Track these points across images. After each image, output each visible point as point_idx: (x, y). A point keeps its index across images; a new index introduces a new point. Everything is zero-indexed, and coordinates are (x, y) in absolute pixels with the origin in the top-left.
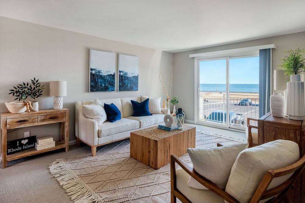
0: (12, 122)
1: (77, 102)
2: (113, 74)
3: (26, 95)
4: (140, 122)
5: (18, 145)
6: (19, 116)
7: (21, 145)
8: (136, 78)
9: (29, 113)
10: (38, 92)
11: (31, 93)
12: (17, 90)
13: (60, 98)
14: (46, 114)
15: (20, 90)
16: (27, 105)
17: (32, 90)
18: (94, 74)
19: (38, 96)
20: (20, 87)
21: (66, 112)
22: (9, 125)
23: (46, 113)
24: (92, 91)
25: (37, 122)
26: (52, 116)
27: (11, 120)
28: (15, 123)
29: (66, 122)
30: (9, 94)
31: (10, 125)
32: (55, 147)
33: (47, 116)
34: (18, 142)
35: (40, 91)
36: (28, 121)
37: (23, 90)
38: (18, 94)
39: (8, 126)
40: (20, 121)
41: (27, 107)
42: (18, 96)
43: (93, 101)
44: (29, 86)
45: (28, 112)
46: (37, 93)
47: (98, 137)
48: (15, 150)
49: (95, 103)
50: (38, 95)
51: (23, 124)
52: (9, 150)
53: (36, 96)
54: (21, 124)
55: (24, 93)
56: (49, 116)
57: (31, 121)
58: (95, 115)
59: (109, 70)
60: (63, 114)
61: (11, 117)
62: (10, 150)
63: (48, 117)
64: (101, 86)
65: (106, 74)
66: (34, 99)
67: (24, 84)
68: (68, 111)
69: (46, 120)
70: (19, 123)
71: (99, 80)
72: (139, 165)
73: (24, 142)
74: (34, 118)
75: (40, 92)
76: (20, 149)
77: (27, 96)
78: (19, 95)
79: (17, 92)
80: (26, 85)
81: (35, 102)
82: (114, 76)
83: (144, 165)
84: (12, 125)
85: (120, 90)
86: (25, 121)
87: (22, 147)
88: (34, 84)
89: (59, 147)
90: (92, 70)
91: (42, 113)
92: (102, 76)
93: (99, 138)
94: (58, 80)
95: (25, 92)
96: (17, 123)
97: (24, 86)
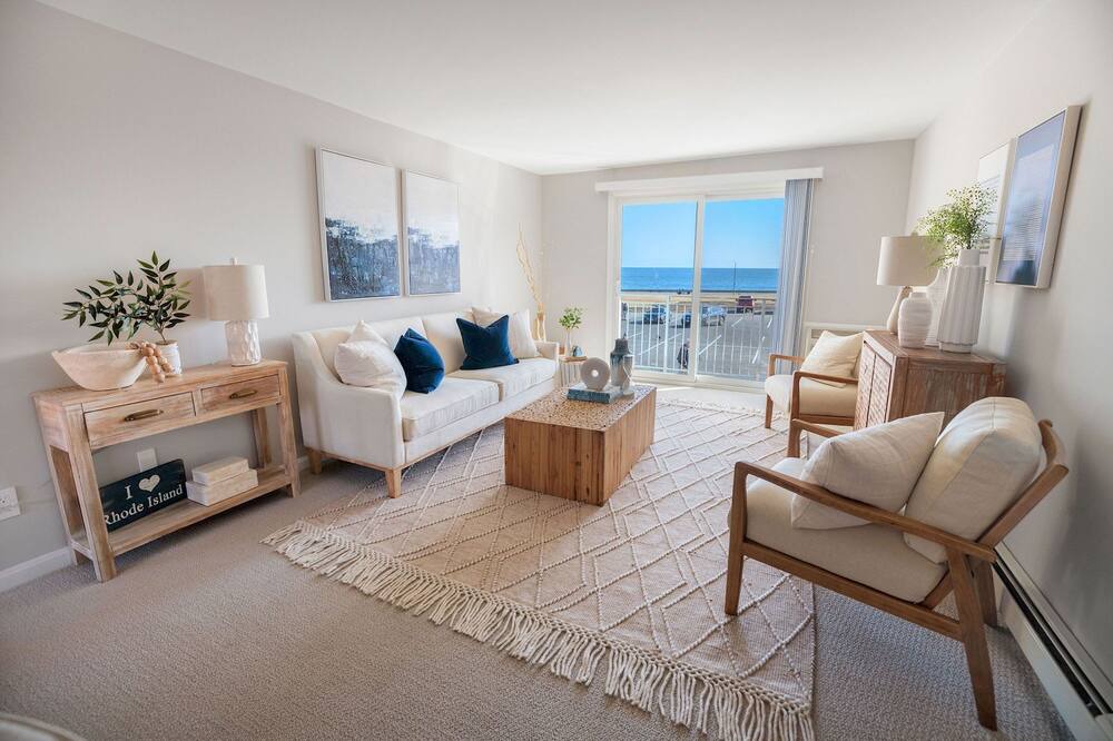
0: (107, 422)
1: (301, 334)
2: (391, 239)
3: (134, 321)
4: (500, 386)
6: (126, 398)
8: (453, 252)
9: (161, 386)
10: (174, 308)
11: (150, 311)
12: (94, 304)
13: (248, 326)
14: (215, 384)
15: (106, 302)
16: (148, 355)
17: (151, 300)
18: (336, 240)
19: (174, 323)
20: (102, 289)
21: (278, 372)
22: (96, 433)
23: (217, 378)
24: (336, 296)
25: (192, 414)
26: (240, 389)
27: (103, 415)
28: (117, 426)
29: (283, 406)
30: (67, 318)
31: (101, 433)
33: (221, 390)
34: (128, 488)
35: (179, 304)
36: (162, 412)
37: (118, 302)
38: (101, 318)
39: (92, 438)
40: (134, 417)
41: (151, 363)
42: (105, 324)
43: (351, 329)
44: (134, 286)
45: (160, 381)
47: (405, 441)
49: (361, 335)
50: (174, 317)
51: (144, 424)
53: (168, 323)
54: (138, 426)
55: (124, 311)
56: (228, 391)
57: (171, 411)
58: (381, 375)
59: (379, 227)
60: (269, 378)
61: (99, 403)
63: (224, 393)
64: (361, 278)
65: (371, 241)
66: (161, 332)
67: (120, 280)
68: (284, 369)
69: (219, 403)
70: (132, 423)
71: (355, 260)
72: (547, 502)
74: (179, 402)
75: (180, 308)
77: (136, 323)
78: (108, 320)
79: (94, 311)
80: (124, 283)
81: (166, 343)
82: (393, 244)
83: (561, 501)
84: (109, 432)
85: (413, 291)
86: (150, 414)
88: (152, 276)
89: (272, 486)
90: (329, 223)
91: (202, 381)
92: (361, 246)
93: (409, 444)
94: (232, 260)
95: (129, 311)
96: (126, 424)
97: (118, 287)
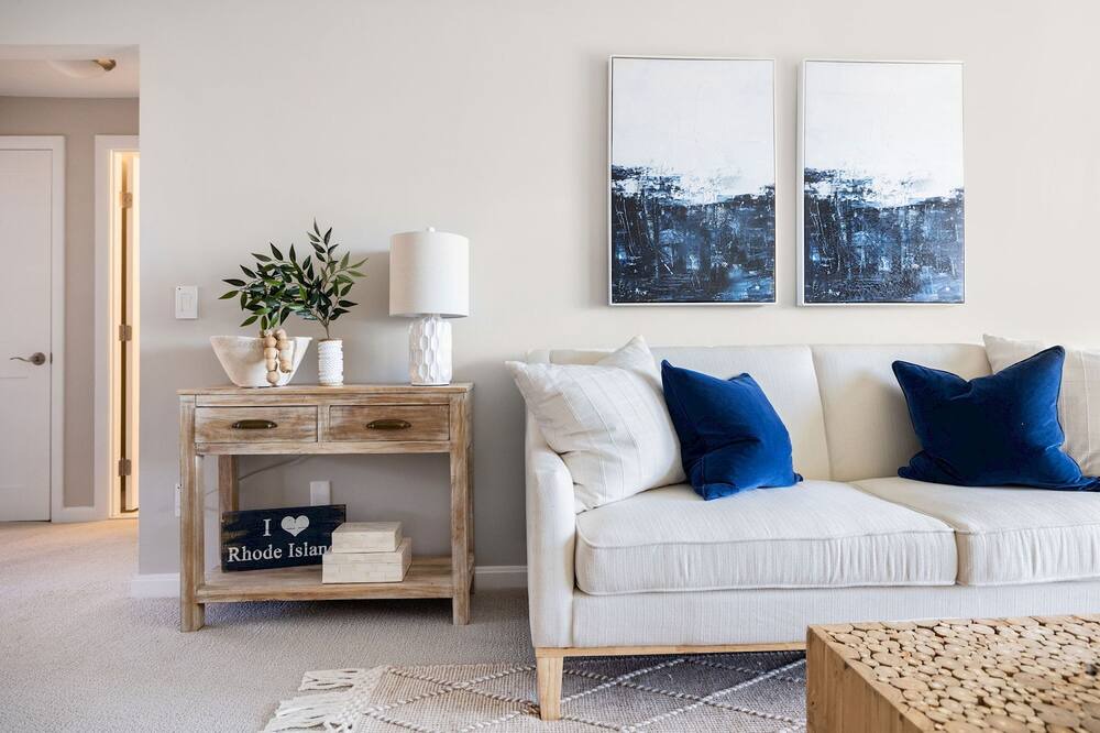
0: (215, 423)
5: (267, 534)
6: (241, 398)
7: (281, 538)
9: (279, 390)
11: (309, 296)
13: (428, 325)
14: (352, 402)
18: (631, 201)
19: (337, 312)
21: (448, 400)
22: (202, 434)
23: (353, 395)
24: (622, 295)
25: (313, 439)
26: (383, 415)
27: (212, 413)
28: (226, 432)
29: (453, 458)
30: (223, 298)
31: (207, 436)
32: (403, 585)
33: (357, 411)
34: (267, 521)
35: (341, 287)
36: (274, 425)
39: (198, 439)
40: (245, 425)
43: (611, 347)
44: (299, 264)
46: (333, 298)
47: (573, 588)
48: (257, 555)
49: (619, 360)
50: (338, 306)
51: (256, 437)
52: (231, 549)
54: (247, 438)
56: (368, 415)
57: (287, 426)
60: (437, 407)
61: (214, 398)
62: (234, 551)
63: (363, 418)
64: (680, 265)
65: (708, 199)
66: (326, 326)
68: (459, 397)
69: (353, 431)
70: (241, 432)
71: (668, 235)
73: (295, 526)
74: (299, 418)
76: (277, 554)
77: (286, 309)
80: (287, 260)
81: (327, 340)
82: (766, 203)
84: (215, 437)
85: (814, 295)
86: (261, 425)
87: (286, 551)
89: (418, 589)
90: (619, 174)
91: (334, 395)
92: (684, 209)
96: (234, 432)
97: (279, 264)
